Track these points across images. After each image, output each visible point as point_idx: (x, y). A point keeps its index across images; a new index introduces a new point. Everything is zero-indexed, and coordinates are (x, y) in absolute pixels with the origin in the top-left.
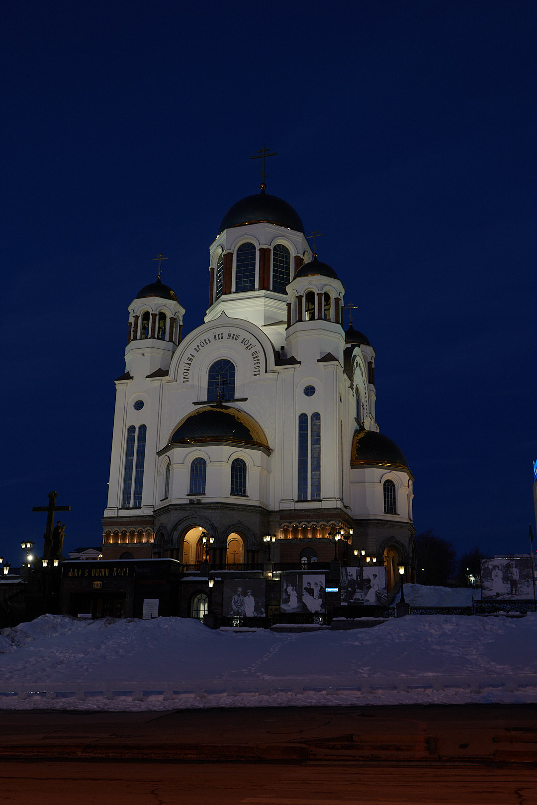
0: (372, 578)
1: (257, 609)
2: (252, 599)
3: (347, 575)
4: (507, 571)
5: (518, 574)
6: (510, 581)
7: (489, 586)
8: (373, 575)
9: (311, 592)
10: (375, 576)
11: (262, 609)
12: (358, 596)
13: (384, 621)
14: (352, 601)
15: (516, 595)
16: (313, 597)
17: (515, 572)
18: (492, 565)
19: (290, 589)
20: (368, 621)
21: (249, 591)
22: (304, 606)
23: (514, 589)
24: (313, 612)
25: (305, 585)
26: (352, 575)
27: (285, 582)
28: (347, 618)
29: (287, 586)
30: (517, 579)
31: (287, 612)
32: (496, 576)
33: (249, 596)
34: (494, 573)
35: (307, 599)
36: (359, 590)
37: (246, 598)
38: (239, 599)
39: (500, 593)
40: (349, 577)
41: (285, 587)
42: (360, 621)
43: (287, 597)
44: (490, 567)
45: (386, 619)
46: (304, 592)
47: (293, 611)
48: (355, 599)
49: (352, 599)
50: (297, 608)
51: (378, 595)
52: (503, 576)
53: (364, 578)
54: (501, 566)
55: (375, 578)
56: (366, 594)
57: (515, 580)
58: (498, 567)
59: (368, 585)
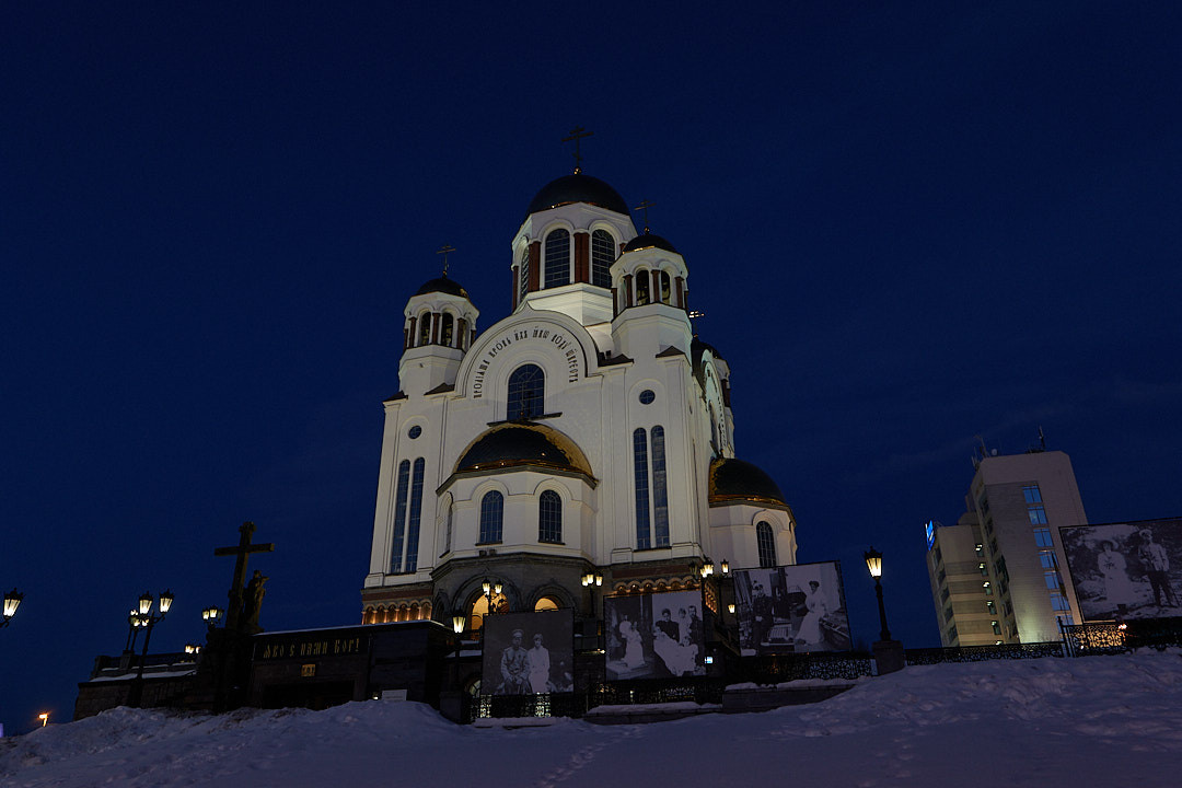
0: (807, 590)
1: (555, 674)
2: (544, 652)
3: (750, 588)
4: (1134, 551)
5: (1165, 557)
6: (1149, 573)
7: (1097, 591)
8: (811, 583)
9: (671, 629)
10: (815, 585)
11: (566, 674)
12: (779, 632)
13: (848, 687)
14: (768, 644)
15: (1172, 606)
16: (678, 641)
17: (1155, 553)
18: (1095, 541)
19: (625, 627)
20: (810, 689)
21: (537, 636)
22: (659, 662)
23: (1162, 593)
24: (680, 675)
25: (657, 616)
26: (761, 586)
27: (614, 611)
28: (759, 685)
29: (619, 621)
30: (1166, 568)
31: (620, 678)
32: (1110, 565)
33: (537, 648)
34: (1102, 559)
35: (664, 646)
36: (780, 619)
37: (532, 653)
38: (517, 656)
39: (1129, 605)
40: (754, 592)
41: (614, 623)
42: (790, 690)
43: (619, 644)
44: (1090, 546)
45: (852, 682)
46: (658, 632)
47: (632, 676)
48: (774, 640)
49: (766, 641)
50: (642, 668)
51: (827, 627)
52: (1128, 564)
53: (790, 591)
54: (1117, 541)
55: (814, 591)
56: (797, 627)
57: (1161, 572)
58: (1111, 544)
59: (799, 607)
